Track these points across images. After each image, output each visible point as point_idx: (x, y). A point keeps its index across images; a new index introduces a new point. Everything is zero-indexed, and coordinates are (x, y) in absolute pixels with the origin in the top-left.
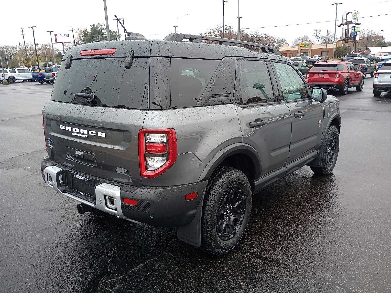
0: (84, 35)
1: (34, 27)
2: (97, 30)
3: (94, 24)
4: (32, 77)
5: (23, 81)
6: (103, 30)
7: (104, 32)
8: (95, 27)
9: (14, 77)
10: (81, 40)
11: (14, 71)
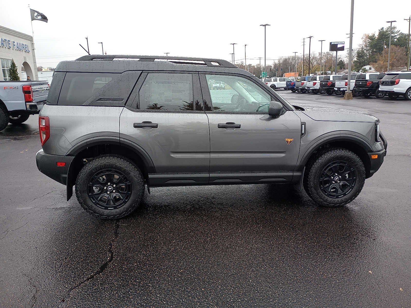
0: (371, 41)
1: (312, 37)
2: (386, 34)
3: (383, 28)
4: (286, 86)
5: (284, 89)
6: (393, 33)
7: (393, 35)
8: (385, 31)
9: (275, 86)
10: (366, 46)
11: (275, 80)
